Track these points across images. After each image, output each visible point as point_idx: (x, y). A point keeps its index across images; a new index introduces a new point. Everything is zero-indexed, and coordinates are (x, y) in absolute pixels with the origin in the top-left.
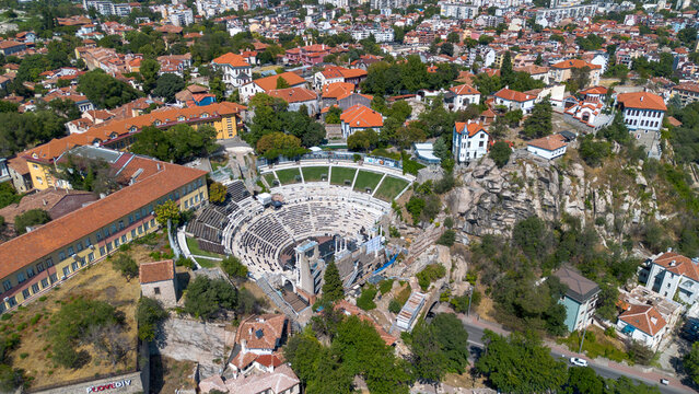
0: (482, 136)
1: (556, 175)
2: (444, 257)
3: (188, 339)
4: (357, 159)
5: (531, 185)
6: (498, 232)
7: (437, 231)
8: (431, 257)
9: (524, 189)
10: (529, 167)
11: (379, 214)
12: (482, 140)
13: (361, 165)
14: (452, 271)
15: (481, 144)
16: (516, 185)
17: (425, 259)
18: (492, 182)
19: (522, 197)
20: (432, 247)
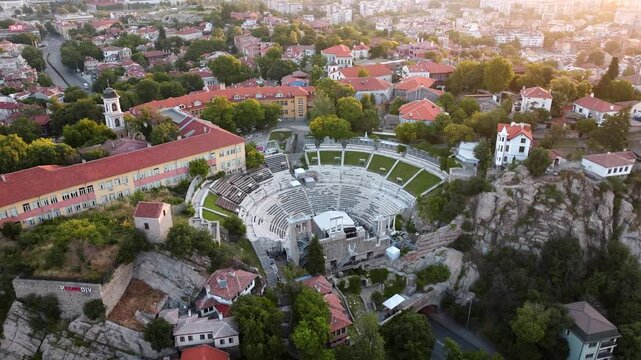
0: (523, 141)
1: (610, 197)
2: (453, 261)
3: (166, 274)
4: (401, 150)
5: (575, 203)
6: (525, 248)
7: (452, 233)
8: (438, 259)
9: (563, 206)
10: (576, 183)
11: (401, 206)
12: (522, 145)
13: (403, 156)
14: (459, 278)
15: (522, 149)
16: (552, 200)
17: (431, 258)
18: (521, 191)
19: (559, 214)
20: (443, 248)
